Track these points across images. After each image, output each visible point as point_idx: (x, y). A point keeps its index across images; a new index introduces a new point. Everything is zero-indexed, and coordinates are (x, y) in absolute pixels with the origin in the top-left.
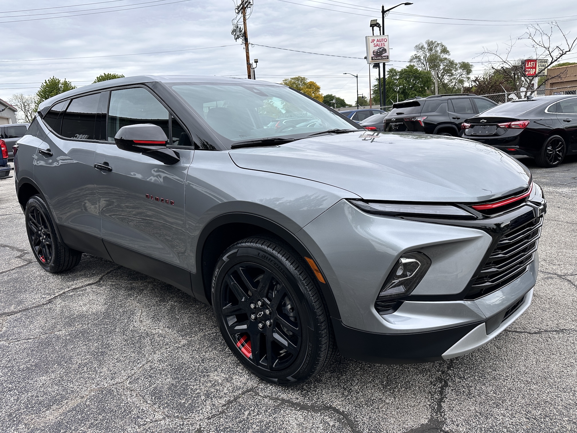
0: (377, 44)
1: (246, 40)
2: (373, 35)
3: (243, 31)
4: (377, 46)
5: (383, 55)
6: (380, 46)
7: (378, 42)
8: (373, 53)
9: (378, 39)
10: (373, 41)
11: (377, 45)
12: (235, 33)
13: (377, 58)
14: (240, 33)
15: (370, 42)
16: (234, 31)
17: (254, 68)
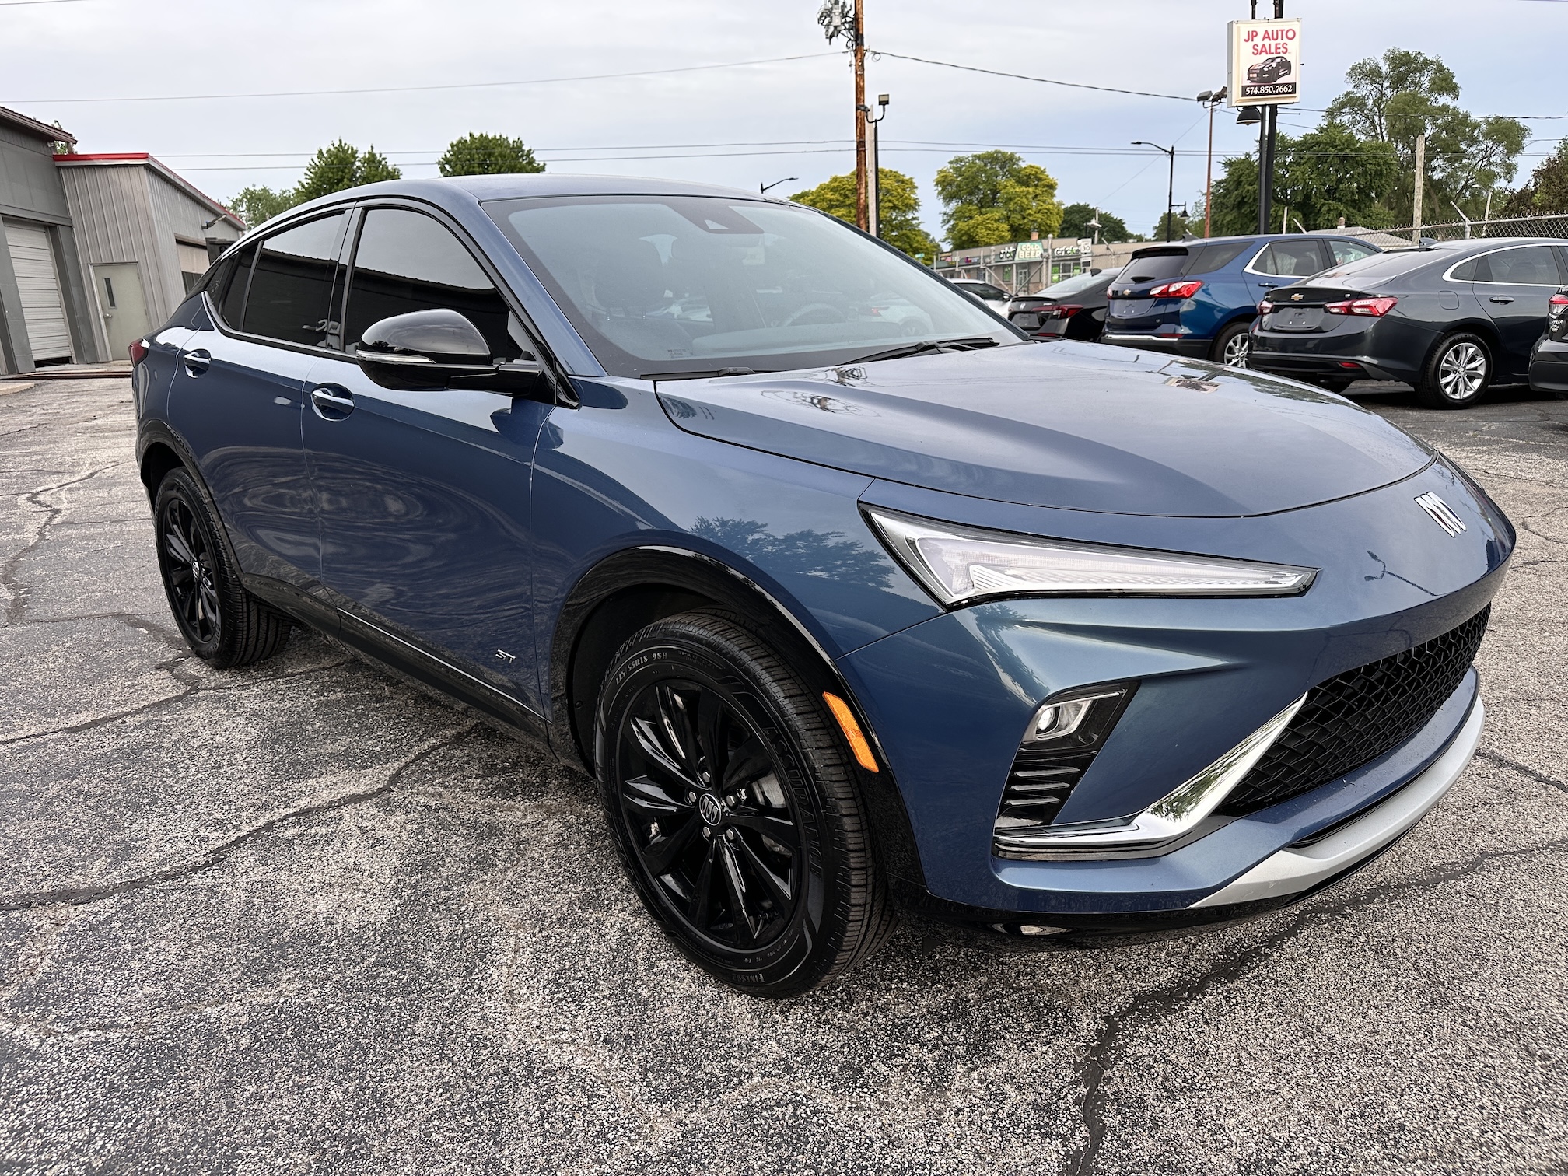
0: (1264, 46)
1: (858, 39)
2: (1254, 18)
3: (852, 14)
4: (1264, 54)
5: (1279, 81)
6: (1270, 53)
7: (1267, 40)
8: (1249, 74)
9: (1266, 32)
10: (1253, 37)
11: (1264, 50)
12: (828, 19)
13: (1259, 90)
14: (843, 20)
15: (1242, 41)
16: (827, 14)
17: (876, 121)
